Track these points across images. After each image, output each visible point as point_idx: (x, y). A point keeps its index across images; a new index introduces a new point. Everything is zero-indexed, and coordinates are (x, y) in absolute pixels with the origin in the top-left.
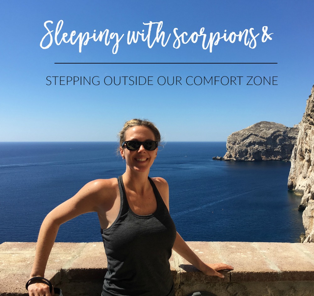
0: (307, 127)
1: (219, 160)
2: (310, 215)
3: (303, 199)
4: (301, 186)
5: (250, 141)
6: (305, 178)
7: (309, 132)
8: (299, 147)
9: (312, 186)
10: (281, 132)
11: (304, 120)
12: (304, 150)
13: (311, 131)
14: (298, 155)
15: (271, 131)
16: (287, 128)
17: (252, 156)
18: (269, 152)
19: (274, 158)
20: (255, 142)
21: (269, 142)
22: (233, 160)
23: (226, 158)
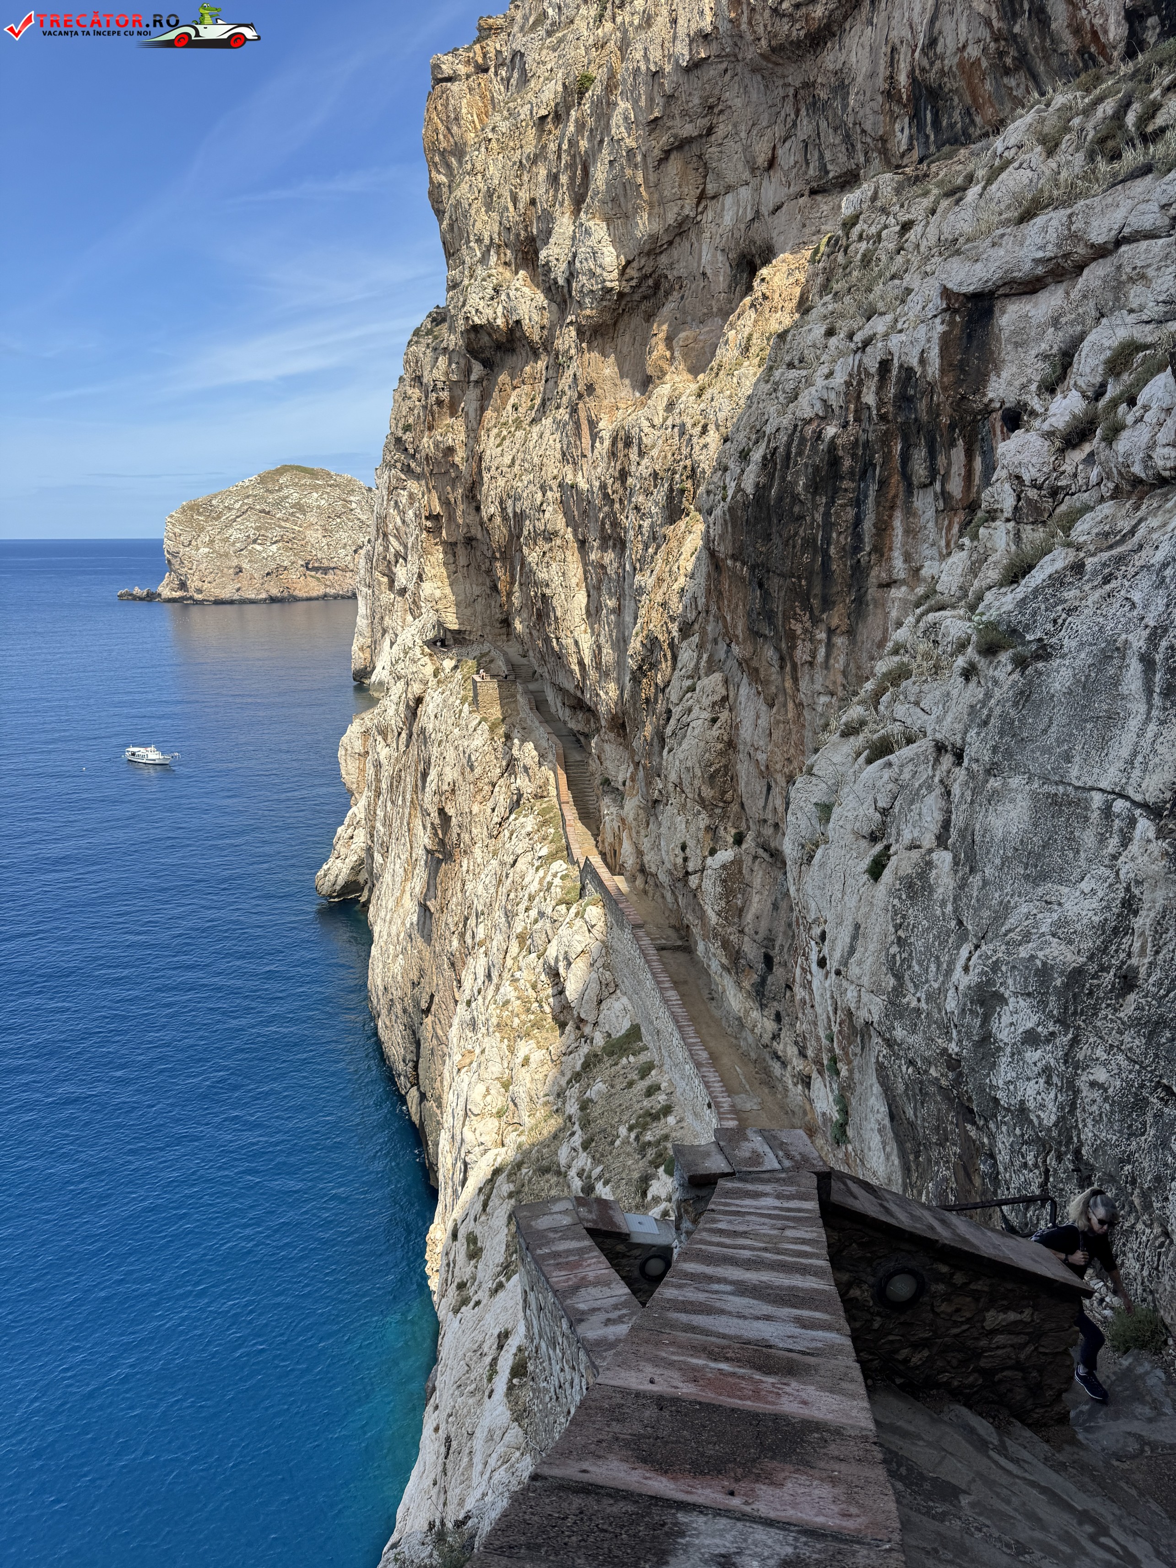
0: (394, 482)
1: (141, 598)
5: (246, 532)
8: (378, 548)
10: (350, 502)
11: (388, 458)
12: (391, 557)
13: (405, 493)
14: (375, 575)
15: (316, 500)
17: (257, 582)
18: (316, 569)
19: (332, 591)
20: (265, 537)
21: (313, 535)
22: (190, 598)
23: (166, 592)
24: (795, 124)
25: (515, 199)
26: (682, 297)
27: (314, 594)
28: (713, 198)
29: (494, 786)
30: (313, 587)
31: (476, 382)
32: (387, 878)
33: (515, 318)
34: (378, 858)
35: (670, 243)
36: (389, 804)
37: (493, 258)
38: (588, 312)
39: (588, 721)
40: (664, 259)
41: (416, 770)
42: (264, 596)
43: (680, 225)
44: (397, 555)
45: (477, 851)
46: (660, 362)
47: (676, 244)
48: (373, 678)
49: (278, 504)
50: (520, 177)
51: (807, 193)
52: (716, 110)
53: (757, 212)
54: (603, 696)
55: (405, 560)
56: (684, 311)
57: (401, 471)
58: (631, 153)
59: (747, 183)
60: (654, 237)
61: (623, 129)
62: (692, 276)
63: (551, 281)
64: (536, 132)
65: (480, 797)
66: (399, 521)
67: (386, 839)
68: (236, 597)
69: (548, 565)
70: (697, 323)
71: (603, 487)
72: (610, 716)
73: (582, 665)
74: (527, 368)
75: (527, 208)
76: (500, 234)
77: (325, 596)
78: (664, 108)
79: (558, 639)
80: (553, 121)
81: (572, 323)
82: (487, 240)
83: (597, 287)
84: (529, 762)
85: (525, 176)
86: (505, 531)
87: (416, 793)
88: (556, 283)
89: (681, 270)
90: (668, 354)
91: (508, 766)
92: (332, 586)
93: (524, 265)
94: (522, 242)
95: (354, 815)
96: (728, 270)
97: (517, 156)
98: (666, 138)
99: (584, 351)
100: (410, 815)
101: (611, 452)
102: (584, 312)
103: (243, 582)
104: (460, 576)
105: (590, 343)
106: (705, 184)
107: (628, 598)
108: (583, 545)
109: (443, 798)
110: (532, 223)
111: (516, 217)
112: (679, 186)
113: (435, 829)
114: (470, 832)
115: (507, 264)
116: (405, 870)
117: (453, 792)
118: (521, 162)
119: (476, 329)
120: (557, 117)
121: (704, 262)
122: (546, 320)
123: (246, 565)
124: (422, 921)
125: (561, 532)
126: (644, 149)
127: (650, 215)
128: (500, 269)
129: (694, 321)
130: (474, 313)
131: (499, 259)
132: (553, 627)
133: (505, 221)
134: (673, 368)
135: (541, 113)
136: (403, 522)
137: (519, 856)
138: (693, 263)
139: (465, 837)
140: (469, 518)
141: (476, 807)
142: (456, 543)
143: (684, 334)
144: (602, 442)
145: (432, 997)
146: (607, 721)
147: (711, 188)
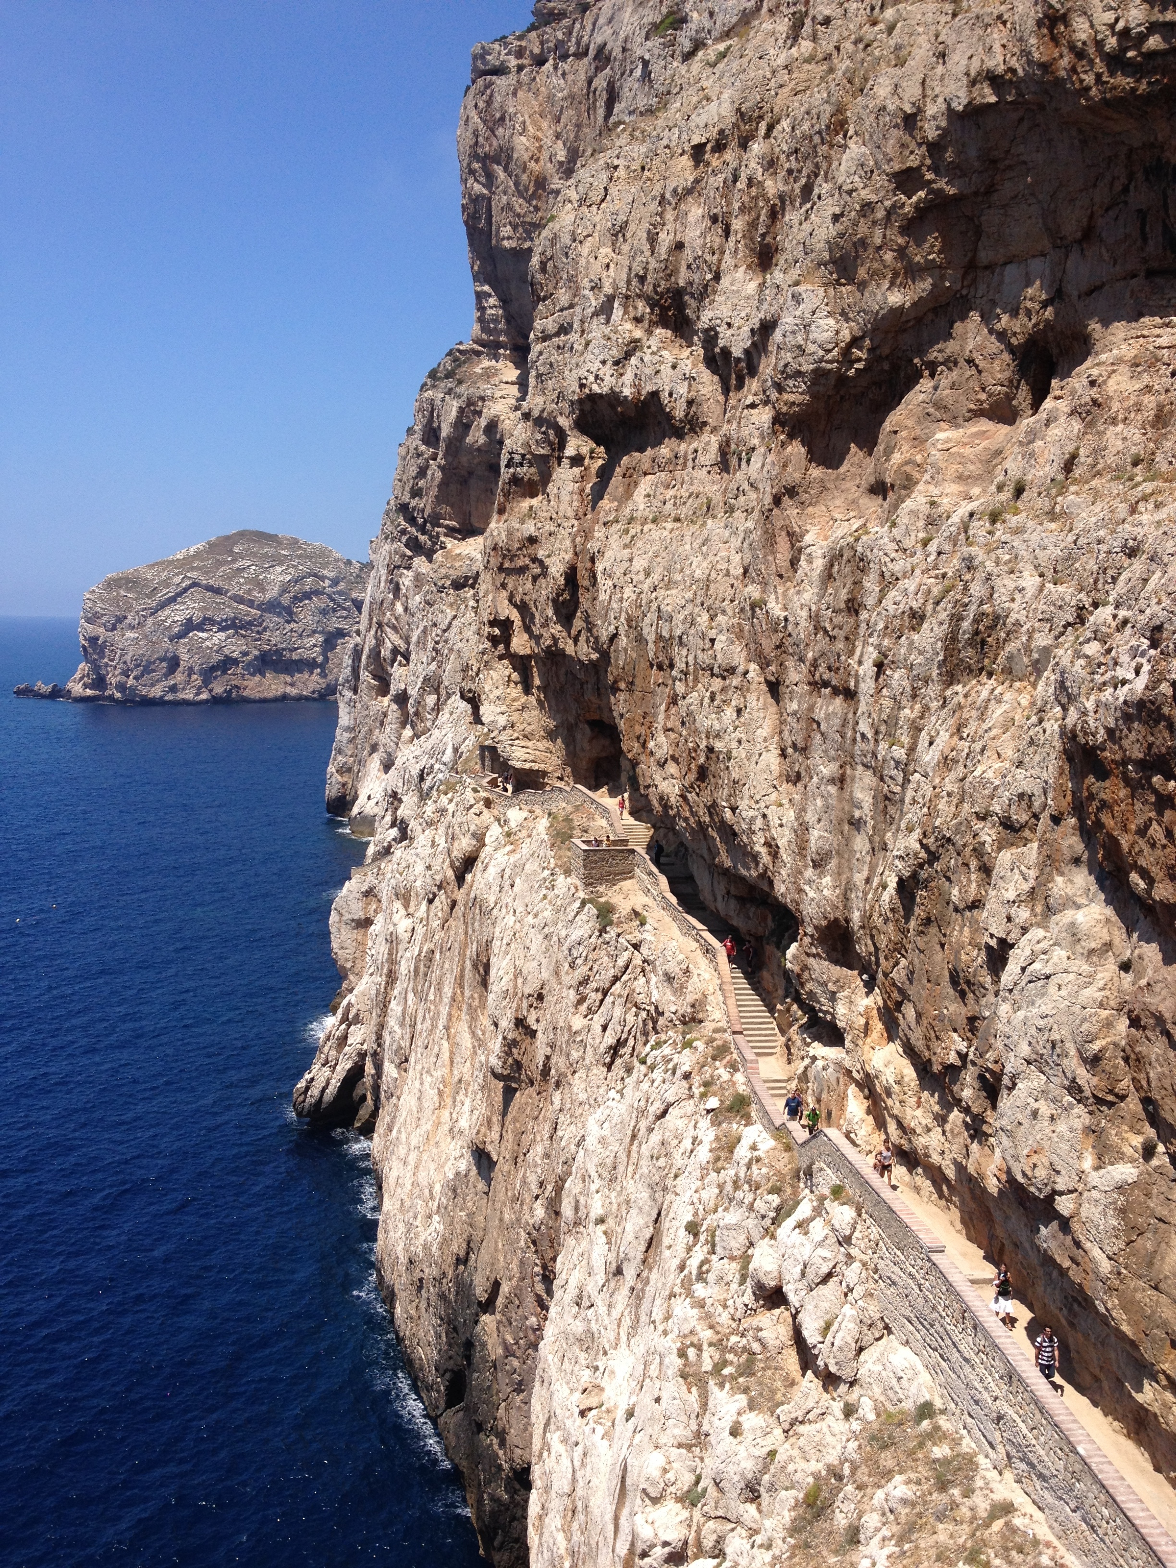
0: (396, 559)
1: (43, 696)
2: (360, 915)
4: (372, 802)
5: (187, 613)
6: (387, 767)
7: (406, 579)
8: (370, 642)
9: (404, 798)
10: (323, 578)
11: (389, 528)
12: (385, 653)
13: (410, 574)
14: (365, 676)
15: (279, 576)
16: (349, 563)
17: (197, 680)
18: (274, 663)
19: (294, 692)
20: (212, 622)
21: (271, 620)
22: (111, 698)
23: (77, 688)
24: (1126, 190)
25: (652, 239)
26: (936, 388)
27: (270, 695)
28: (986, 268)
29: (605, 994)
30: (267, 686)
31: (573, 460)
32: (407, 1098)
33: (649, 388)
34: (390, 1070)
35: (918, 320)
36: (411, 996)
37: (618, 312)
38: (792, 397)
39: (764, 919)
40: (908, 340)
41: (462, 955)
42: (205, 696)
43: (935, 299)
44: (395, 651)
45: (579, 1085)
46: (908, 468)
47: (926, 322)
48: (353, 811)
49: (231, 579)
50: (661, 215)
51: (1142, 274)
52: (1001, 166)
53: (1060, 291)
54: (811, 894)
55: (407, 659)
56: (939, 406)
57: (407, 546)
58: (867, 208)
59: (1043, 255)
60: (897, 312)
61: (857, 178)
62: (951, 363)
63: (717, 350)
64: (686, 161)
65: (583, 1008)
66: (399, 608)
67: (405, 1044)
68: (169, 697)
69: (719, 710)
70: (960, 420)
71: (815, 618)
72: (824, 923)
73: (772, 847)
74: (665, 451)
75: (670, 252)
76: (629, 282)
77: (284, 697)
78: (923, 157)
79: (734, 809)
80: (714, 150)
81: (753, 406)
82: (608, 289)
83: (807, 367)
84: (674, 968)
85: (670, 215)
86: (634, 656)
87: (461, 986)
88: (726, 352)
89: (934, 354)
90: (919, 458)
91: (627, 967)
92: (292, 685)
93: (663, 322)
94: (662, 295)
95: (349, 1005)
96: (1006, 357)
97: (657, 190)
98: (922, 194)
99: (783, 444)
100: (450, 1015)
101: (828, 576)
102: (785, 396)
103: (179, 677)
104: (532, 699)
105: (791, 436)
106: (975, 250)
107: (860, 768)
108: (774, 688)
109: (525, 1005)
110: (674, 272)
111: (653, 264)
112: (940, 252)
113: (510, 1045)
114: (568, 1056)
115: (638, 320)
116: (440, 1093)
117: (540, 997)
118: (663, 196)
119: (593, 398)
120: (720, 147)
121: (971, 345)
122: (693, 394)
123: (184, 657)
124: (474, 1171)
125: (741, 669)
126: (888, 203)
127: (892, 284)
128: (628, 326)
129: (954, 421)
130: (591, 378)
131: (626, 312)
132: (726, 792)
133: (638, 269)
134: (927, 477)
135: (696, 140)
136: (406, 609)
137: (670, 1105)
138: (951, 347)
139: (559, 1062)
140: (556, 629)
141: (578, 1023)
142: (529, 657)
143: (944, 435)
144: (810, 561)
145: (497, 1285)
146: (816, 927)
147: (984, 256)
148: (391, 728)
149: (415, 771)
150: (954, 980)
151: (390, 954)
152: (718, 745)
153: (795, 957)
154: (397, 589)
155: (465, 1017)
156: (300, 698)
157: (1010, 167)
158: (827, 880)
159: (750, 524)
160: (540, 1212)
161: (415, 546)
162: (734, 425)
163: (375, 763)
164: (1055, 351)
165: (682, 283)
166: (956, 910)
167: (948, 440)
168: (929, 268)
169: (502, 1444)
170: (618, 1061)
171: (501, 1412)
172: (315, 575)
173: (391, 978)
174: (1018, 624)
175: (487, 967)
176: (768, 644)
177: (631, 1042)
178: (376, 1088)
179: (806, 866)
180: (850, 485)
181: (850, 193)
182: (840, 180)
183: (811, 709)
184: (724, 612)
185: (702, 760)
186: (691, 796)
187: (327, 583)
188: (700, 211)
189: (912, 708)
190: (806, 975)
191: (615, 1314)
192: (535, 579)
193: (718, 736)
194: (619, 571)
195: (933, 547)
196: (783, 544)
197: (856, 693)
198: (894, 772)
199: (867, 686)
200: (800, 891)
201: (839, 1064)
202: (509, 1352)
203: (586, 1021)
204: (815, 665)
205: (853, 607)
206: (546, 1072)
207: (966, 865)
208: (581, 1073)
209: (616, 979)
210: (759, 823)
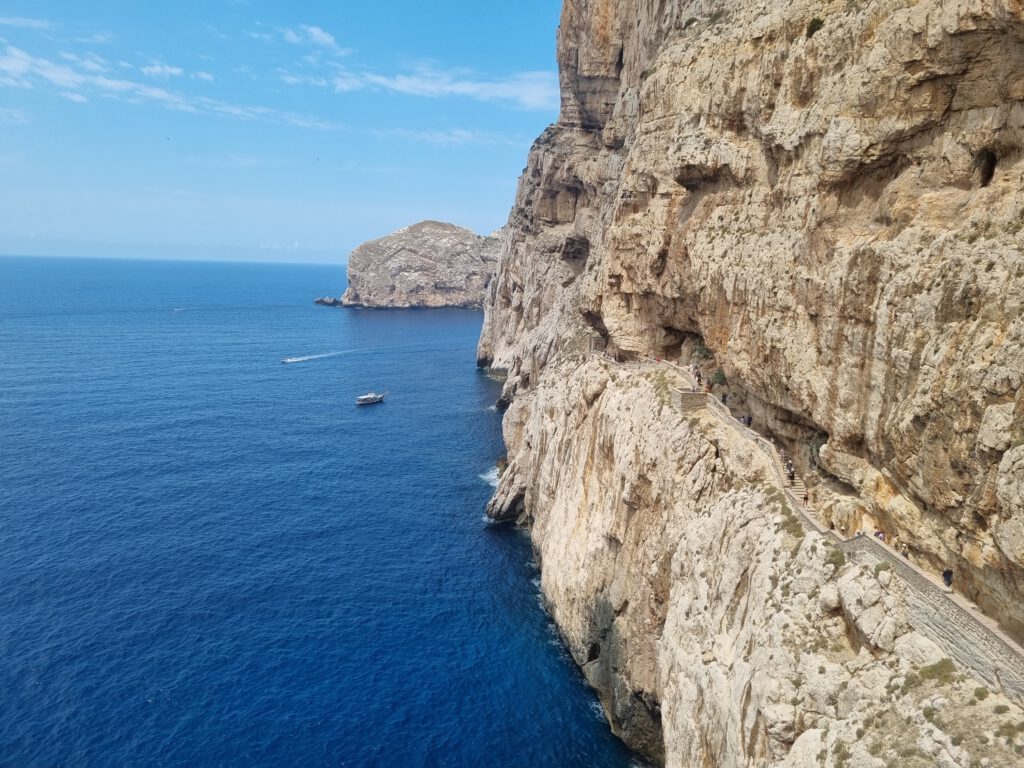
0: (517, 237)
1: (329, 304)
2: (519, 420)
3: (505, 387)
4: (502, 361)
5: (400, 263)
6: (510, 343)
7: (522, 247)
8: (502, 279)
10: (466, 245)
11: (513, 221)
12: (510, 285)
13: (524, 245)
14: (498, 297)
15: (444, 244)
16: (479, 237)
17: (404, 297)
18: (441, 288)
19: (451, 303)
20: (411, 267)
21: (441, 266)
22: (361, 305)
23: (346, 301)
25: (726, 87)
26: (922, 171)
27: (439, 305)
28: (957, 111)
29: (694, 464)
30: (438, 300)
31: (664, 195)
32: (557, 512)
33: (723, 162)
34: (543, 497)
35: (913, 136)
36: (556, 462)
37: (703, 122)
38: (832, 173)
39: (796, 431)
40: (905, 146)
41: (593, 441)
42: (407, 305)
43: (924, 126)
44: (515, 285)
45: (679, 508)
46: (906, 211)
47: (917, 137)
48: (493, 366)
49: (421, 246)
50: (732, 74)
52: (973, 61)
53: (1005, 124)
54: (839, 421)
55: (522, 289)
56: (925, 180)
57: (522, 230)
58: (885, 80)
59: (995, 106)
60: (900, 132)
61: (880, 64)
62: (932, 158)
63: (773, 145)
64: (749, 46)
65: (681, 471)
66: (518, 263)
67: (553, 484)
68: (390, 306)
69: (779, 328)
70: (937, 188)
71: (845, 285)
72: (848, 435)
73: (813, 397)
74: (730, 194)
75: (737, 93)
76: (710, 107)
77: (446, 306)
78: (924, 55)
79: (788, 377)
80: (766, 41)
81: (799, 175)
82: (696, 110)
83: (843, 158)
84: (743, 454)
85: (737, 73)
86: (716, 298)
87: (592, 458)
88: (780, 147)
89: (921, 153)
90: (913, 206)
91: (707, 452)
92: (451, 300)
93: (731, 127)
94: (730, 115)
95: (514, 465)
96: (968, 157)
97: (730, 60)
98: (922, 73)
99: (824, 197)
100: (585, 472)
101: (853, 264)
102: (828, 173)
103: (395, 296)
104: (632, 315)
105: (829, 192)
106: (951, 102)
107: (876, 360)
108: (814, 318)
109: (645, 468)
110: (741, 103)
111: (726, 98)
112: (930, 103)
113: (634, 488)
114: (672, 494)
115: (714, 127)
116: (579, 510)
117: (654, 465)
118: (733, 64)
119: (689, 167)
120: (771, 39)
121: (945, 150)
122: (750, 165)
123: (398, 285)
124: (607, 548)
125: (793, 308)
126: (899, 78)
127: (899, 118)
128: (709, 130)
129: (934, 187)
130: (689, 157)
131: (708, 123)
132: (783, 369)
133: (716, 100)
134: (918, 216)
135: (756, 35)
136: (521, 263)
137: (750, 520)
138: (933, 150)
139: (666, 497)
140: (651, 280)
141: (678, 478)
142: (631, 294)
143: (928, 195)
144: (841, 255)
145: (626, 603)
146: (842, 437)
147: (956, 105)
148: (512, 324)
149: (531, 347)
150: (954, 465)
151: (542, 440)
152: (778, 345)
153: (825, 451)
154: (517, 252)
155: (595, 473)
156: (453, 307)
157: (979, 61)
158: (849, 415)
159: (800, 235)
160: (655, 569)
161: (527, 230)
162: (786, 184)
163: (503, 342)
164: (998, 154)
165: (744, 108)
166: (957, 433)
167: (931, 198)
168: (921, 110)
169: (629, 678)
170: (702, 498)
171: (628, 664)
172: (462, 244)
173: (543, 452)
174: (995, 295)
175: (611, 448)
176: (812, 297)
177: (709, 489)
178: (532, 505)
179: (835, 407)
180: (863, 217)
181: (875, 71)
182: (869, 65)
183: (842, 329)
184: (782, 279)
185: (768, 352)
186: (759, 370)
187: (468, 247)
188: (757, 72)
189: (915, 333)
190: (833, 460)
191: (718, 618)
192: (638, 255)
193: (779, 340)
194: (705, 255)
195: (927, 252)
196: (822, 245)
197: (874, 323)
198: (903, 364)
199: (882, 322)
200: (832, 419)
201: (857, 504)
202: (634, 635)
203: (683, 478)
204: (844, 308)
205: (873, 279)
206: (658, 501)
207: (965, 412)
208: (680, 503)
209: (699, 458)
210: (805, 385)
